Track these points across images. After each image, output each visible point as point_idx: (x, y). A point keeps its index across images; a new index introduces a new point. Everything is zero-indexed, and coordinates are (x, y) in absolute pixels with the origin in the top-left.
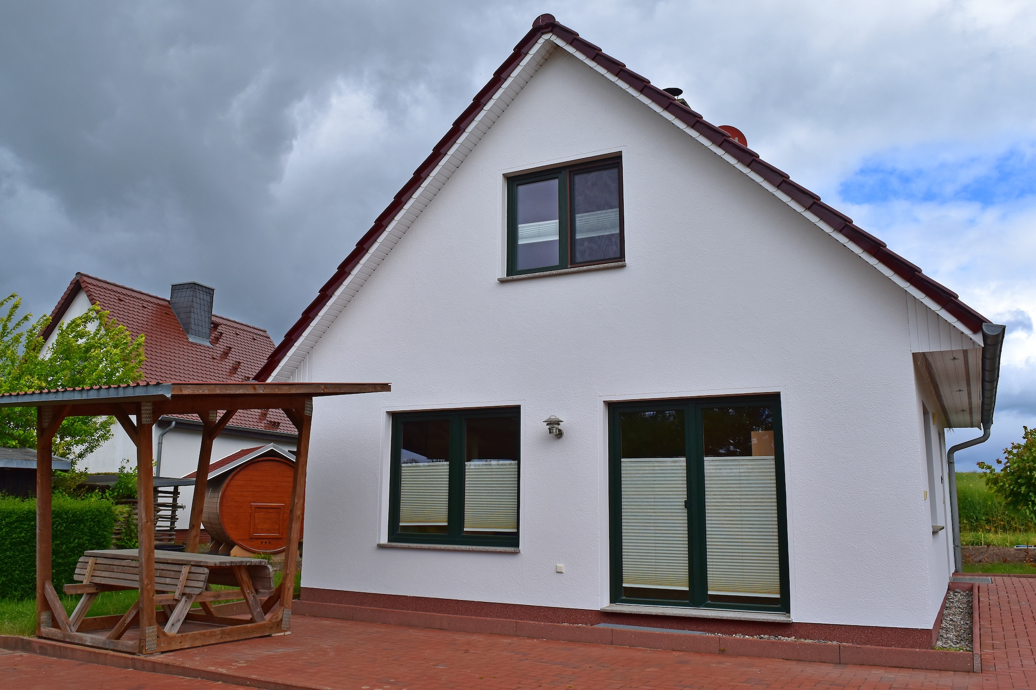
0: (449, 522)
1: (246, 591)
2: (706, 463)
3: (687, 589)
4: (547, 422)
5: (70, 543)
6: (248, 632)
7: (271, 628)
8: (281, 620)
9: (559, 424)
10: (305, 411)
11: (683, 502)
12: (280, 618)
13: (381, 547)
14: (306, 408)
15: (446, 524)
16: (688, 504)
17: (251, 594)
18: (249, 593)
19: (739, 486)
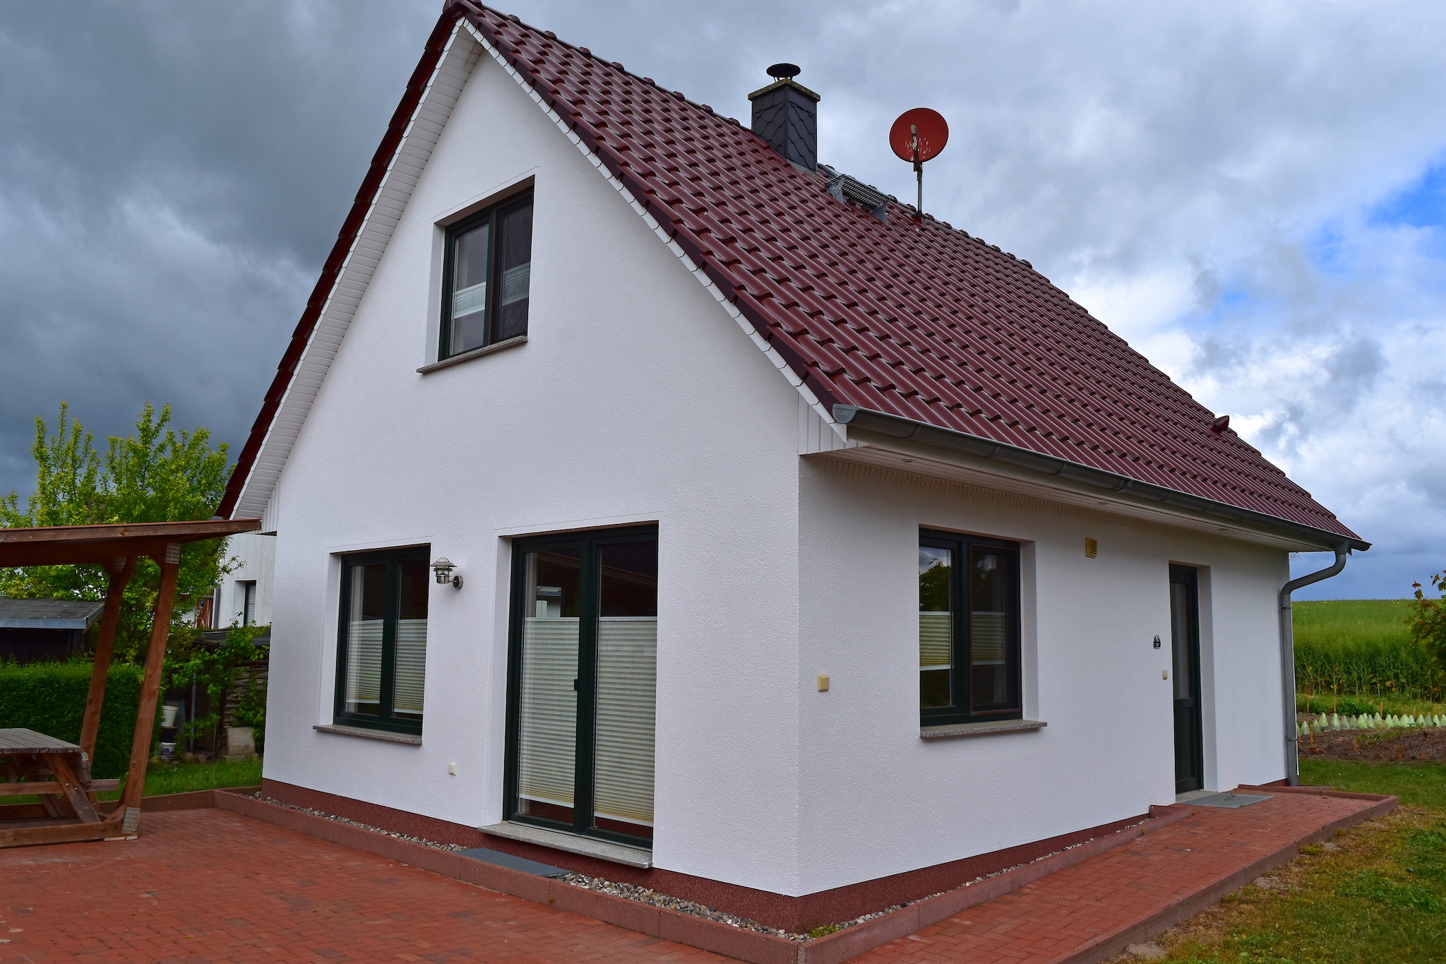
0: (381, 699)
1: (63, 784)
2: (602, 626)
3: (572, 805)
4: (436, 566)
5: (65, 717)
6: (62, 835)
7: (104, 830)
8: (122, 820)
9: (451, 570)
10: (167, 559)
11: (571, 681)
12: (119, 819)
13: (321, 730)
14: (167, 554)
15: (378, 702)
16: (578, 685)
17: (72, 788)
18: (68, 787)
19: (631, 660)
